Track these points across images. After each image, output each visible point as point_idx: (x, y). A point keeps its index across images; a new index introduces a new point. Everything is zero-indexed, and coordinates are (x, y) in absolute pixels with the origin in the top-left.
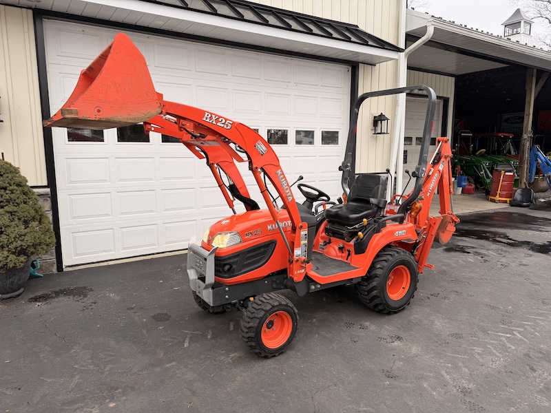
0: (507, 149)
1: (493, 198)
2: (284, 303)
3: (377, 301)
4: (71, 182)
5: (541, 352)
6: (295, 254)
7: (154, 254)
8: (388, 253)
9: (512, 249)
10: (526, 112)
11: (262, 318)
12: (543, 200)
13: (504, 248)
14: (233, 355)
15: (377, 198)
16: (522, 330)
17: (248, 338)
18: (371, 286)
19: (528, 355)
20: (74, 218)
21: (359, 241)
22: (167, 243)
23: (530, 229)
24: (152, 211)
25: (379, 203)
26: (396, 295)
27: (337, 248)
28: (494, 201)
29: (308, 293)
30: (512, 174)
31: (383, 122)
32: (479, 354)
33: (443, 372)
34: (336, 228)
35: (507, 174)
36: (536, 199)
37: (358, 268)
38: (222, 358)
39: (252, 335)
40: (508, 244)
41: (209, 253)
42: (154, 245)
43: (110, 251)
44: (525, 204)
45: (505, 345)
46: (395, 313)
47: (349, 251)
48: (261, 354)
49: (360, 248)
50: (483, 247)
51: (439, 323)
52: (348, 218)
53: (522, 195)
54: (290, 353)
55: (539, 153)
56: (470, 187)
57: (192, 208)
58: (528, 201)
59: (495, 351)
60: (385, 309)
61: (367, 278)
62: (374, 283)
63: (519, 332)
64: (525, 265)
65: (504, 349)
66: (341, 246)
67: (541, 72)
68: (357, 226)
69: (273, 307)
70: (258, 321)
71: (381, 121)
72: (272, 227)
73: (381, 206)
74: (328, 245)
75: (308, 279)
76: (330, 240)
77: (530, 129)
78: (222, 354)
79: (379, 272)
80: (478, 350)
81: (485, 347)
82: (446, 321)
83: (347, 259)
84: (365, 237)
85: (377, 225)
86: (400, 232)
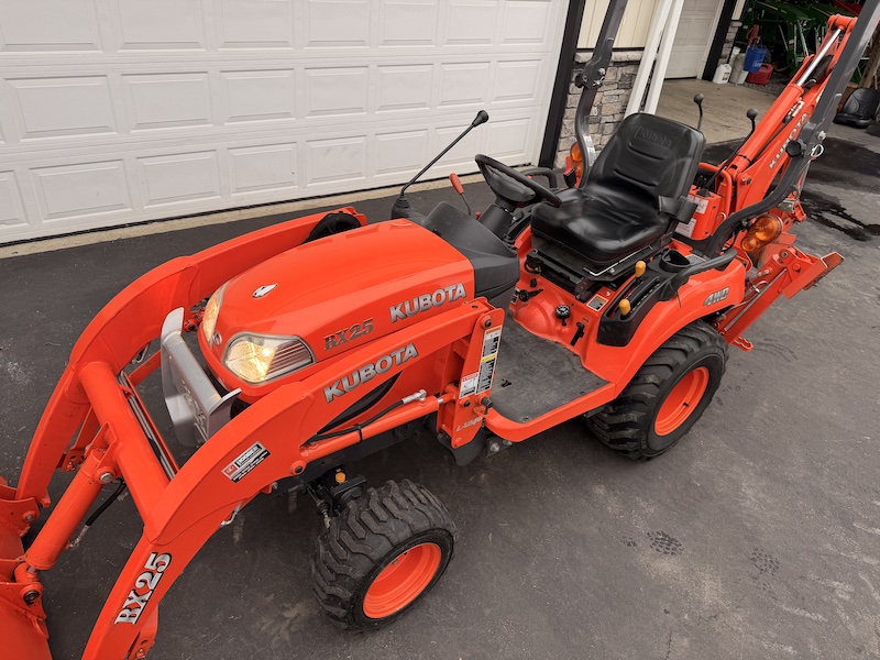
6: (462, 389)
7: (123, 226)
15: (673, 195)
21: (617, 319)
24: (106, 129)
26: (668, 421)
38: (266, 623)
40: (848, 231)
44: (863, 121)
47: (581, 326)
49: (616, 331)
51: (751, 493)
52: (592, 248)
53: (862, 103)
56: (763, 70)
57: (204, 121)
58: (869, 116)
62: (634, 416)
66: (565, 311)
68: (612, 268)
72: (403, 309)
74: (531, 302)
75: (486, 434)
78: (267, 609)
79: (649, 392)
80: (843, 590)
81: (857, 582)
82: (763, 483)
83: (573, 343)
84: (636, 310)
85: (668, 281)
86: (717, 295)
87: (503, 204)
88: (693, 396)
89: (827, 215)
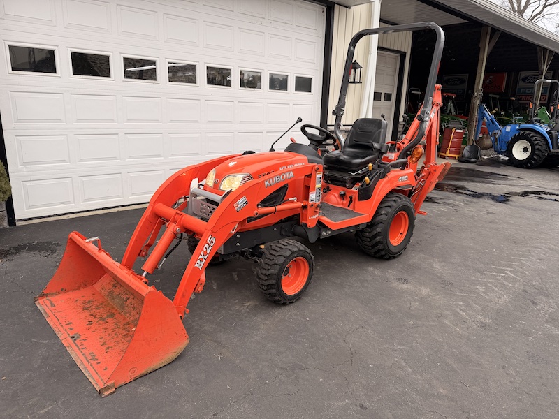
0: (449, 109)
1: (443, 154)
2: (302, 248)
3: (380, 247)
4: (19, 121)
5: (535, 288)
6: (310, 198)
7: (119, 207)
8: (391, 199)
9: (475, 200)
10: (479, 71)
11: (283, 264)
12: (486, 157)
13: (468, 199)
14: (248, 304)
15: (378, 143)
16: (512, 269)
17: (268, 285)
18: (375, 232)
19: (526, 291)
20: (24, 163)
21: (365, 186)
22: (133, 195)
23: (483, 182)
24: (115, 158)
25: (381, 148)
26: (395, 241)
27: (337, 195)
28: (444, 157)
29: (319, 239)
30: (461, 131)
31: (357, 70)
32: (484, 292)
33: (458, 310)
34: (335, 174)
35: (458, 131)
36: (481, 156)
37: (363, 214)
38: (237, 307)
39: (273, 282)
40: (470, 195)
41: (221, 197)
42: (118, 196)
43: (69, 202)
44: (472, 160)
45: (503, 284)
46: (394, 258)
47: (351, 198)
48: (280, 301)
49: (365, 194)
50: (449, 198)
51: (438, 267)
52: (350, 164)
53: (470, 152)
54: (306, 299)
55: (485, 112)
57: (159, 156)
58: (475, 157)
59: (496, 289)
60: (386, 254)
61: (371, 225)
62: (379, 229)
63: (510, 271)
64: (492, 213)
65: (504, 287)
66: (343, 193)
67: (494, 30)
68: (359, 172)
69: (293, 252)
70: (278, 267)
71: (355, 69)
73: (383, 151)
74: (328, 193)
76: (328, 187)
77: (481, 87)
78: (236, 304)
79: (383, 218)
80: (481, 288)
81: (486, 286)
82: (443, 264)
83: (349, 206)
84: (372, 182)
85: (382, 171)
86: (403, 177)
87: (314, 143)
88: (404, 230)
89: (460, 191)
